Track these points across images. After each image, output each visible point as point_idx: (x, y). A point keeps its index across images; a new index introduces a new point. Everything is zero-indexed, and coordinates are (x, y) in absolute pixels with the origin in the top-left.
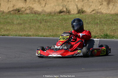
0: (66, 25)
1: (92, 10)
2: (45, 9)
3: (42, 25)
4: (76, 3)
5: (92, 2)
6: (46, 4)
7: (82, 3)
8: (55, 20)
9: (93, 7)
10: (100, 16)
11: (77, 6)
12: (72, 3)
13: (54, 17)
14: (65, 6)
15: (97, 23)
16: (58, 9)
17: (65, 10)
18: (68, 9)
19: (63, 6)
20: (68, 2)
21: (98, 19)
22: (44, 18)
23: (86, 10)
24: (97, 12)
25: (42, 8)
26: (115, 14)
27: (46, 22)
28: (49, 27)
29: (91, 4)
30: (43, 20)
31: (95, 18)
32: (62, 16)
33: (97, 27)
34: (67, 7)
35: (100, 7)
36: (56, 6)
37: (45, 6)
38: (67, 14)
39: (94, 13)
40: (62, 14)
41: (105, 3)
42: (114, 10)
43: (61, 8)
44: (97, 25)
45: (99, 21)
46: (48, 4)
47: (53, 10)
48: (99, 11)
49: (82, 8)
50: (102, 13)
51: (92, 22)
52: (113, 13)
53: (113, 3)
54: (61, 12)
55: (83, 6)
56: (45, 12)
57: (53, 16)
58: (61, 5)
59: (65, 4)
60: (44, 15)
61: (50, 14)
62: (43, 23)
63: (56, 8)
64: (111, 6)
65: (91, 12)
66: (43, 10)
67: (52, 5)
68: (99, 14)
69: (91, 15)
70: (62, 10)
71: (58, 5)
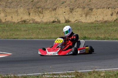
0: (57, 30)
1: (75, 20)
2: (43, 20)
3: (41, 31)
4: (64, 16)
5: (75, 15)
6: (43, 16)
7: (68, 16)
8: (50, 27)
9: (76, 18)
10: (81, 24)
11: (65, 17)
12: (61, 15)
13: (49, 26)
14: (57, 18)
15: (79, 29)
16: (52, 20)
17: (56, 20)
18: (59, 20)
19: (55, 18)
20: (59, 15)
21: (80, 26)
22: (43, 26)
23: (71, 20)
24: (79, 22)
25: (41, 19)
26: (91, 23)
27: (43, 29)
28: (46, 32)
29: (74, 16)
30: (42, 27)
31: (77, 26)
32: (54, 24)
33: (79, 31)
34: (58, 18)
35: (80, 18)
36: (50, 18)
37: (43, 18)
38: (58, 23)
39: (77, 22)
40: (55, 23)
41: (84, 15)
42: (90, 20)
43: (54, 19)
44: (79, 30)
45: (80, 27)
46: (45, 17)
47: (49, 20)
48: (80, 21)
49: (68, 19)
50: (82, 22)
51: (75, 28)
52: (90, 22)
53: (90, 15)
54: (54, 22)
55: (69, 18)
56: (43, 22)
57: (48, 24)
58: (54, 17)
59: (57, 16)
60: (42, 24)
61: (46, 23)
62: (42, 30)
63: (51, 19)
64: (88, 18)
65: (74, 22)
66: (41, 21)
67: (48, 17)
68: (80, 23)
69: (75, 24)
70: (55, 21)
71: (52, 17)
